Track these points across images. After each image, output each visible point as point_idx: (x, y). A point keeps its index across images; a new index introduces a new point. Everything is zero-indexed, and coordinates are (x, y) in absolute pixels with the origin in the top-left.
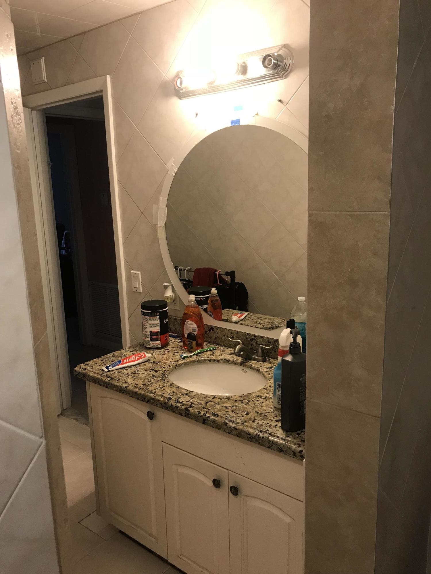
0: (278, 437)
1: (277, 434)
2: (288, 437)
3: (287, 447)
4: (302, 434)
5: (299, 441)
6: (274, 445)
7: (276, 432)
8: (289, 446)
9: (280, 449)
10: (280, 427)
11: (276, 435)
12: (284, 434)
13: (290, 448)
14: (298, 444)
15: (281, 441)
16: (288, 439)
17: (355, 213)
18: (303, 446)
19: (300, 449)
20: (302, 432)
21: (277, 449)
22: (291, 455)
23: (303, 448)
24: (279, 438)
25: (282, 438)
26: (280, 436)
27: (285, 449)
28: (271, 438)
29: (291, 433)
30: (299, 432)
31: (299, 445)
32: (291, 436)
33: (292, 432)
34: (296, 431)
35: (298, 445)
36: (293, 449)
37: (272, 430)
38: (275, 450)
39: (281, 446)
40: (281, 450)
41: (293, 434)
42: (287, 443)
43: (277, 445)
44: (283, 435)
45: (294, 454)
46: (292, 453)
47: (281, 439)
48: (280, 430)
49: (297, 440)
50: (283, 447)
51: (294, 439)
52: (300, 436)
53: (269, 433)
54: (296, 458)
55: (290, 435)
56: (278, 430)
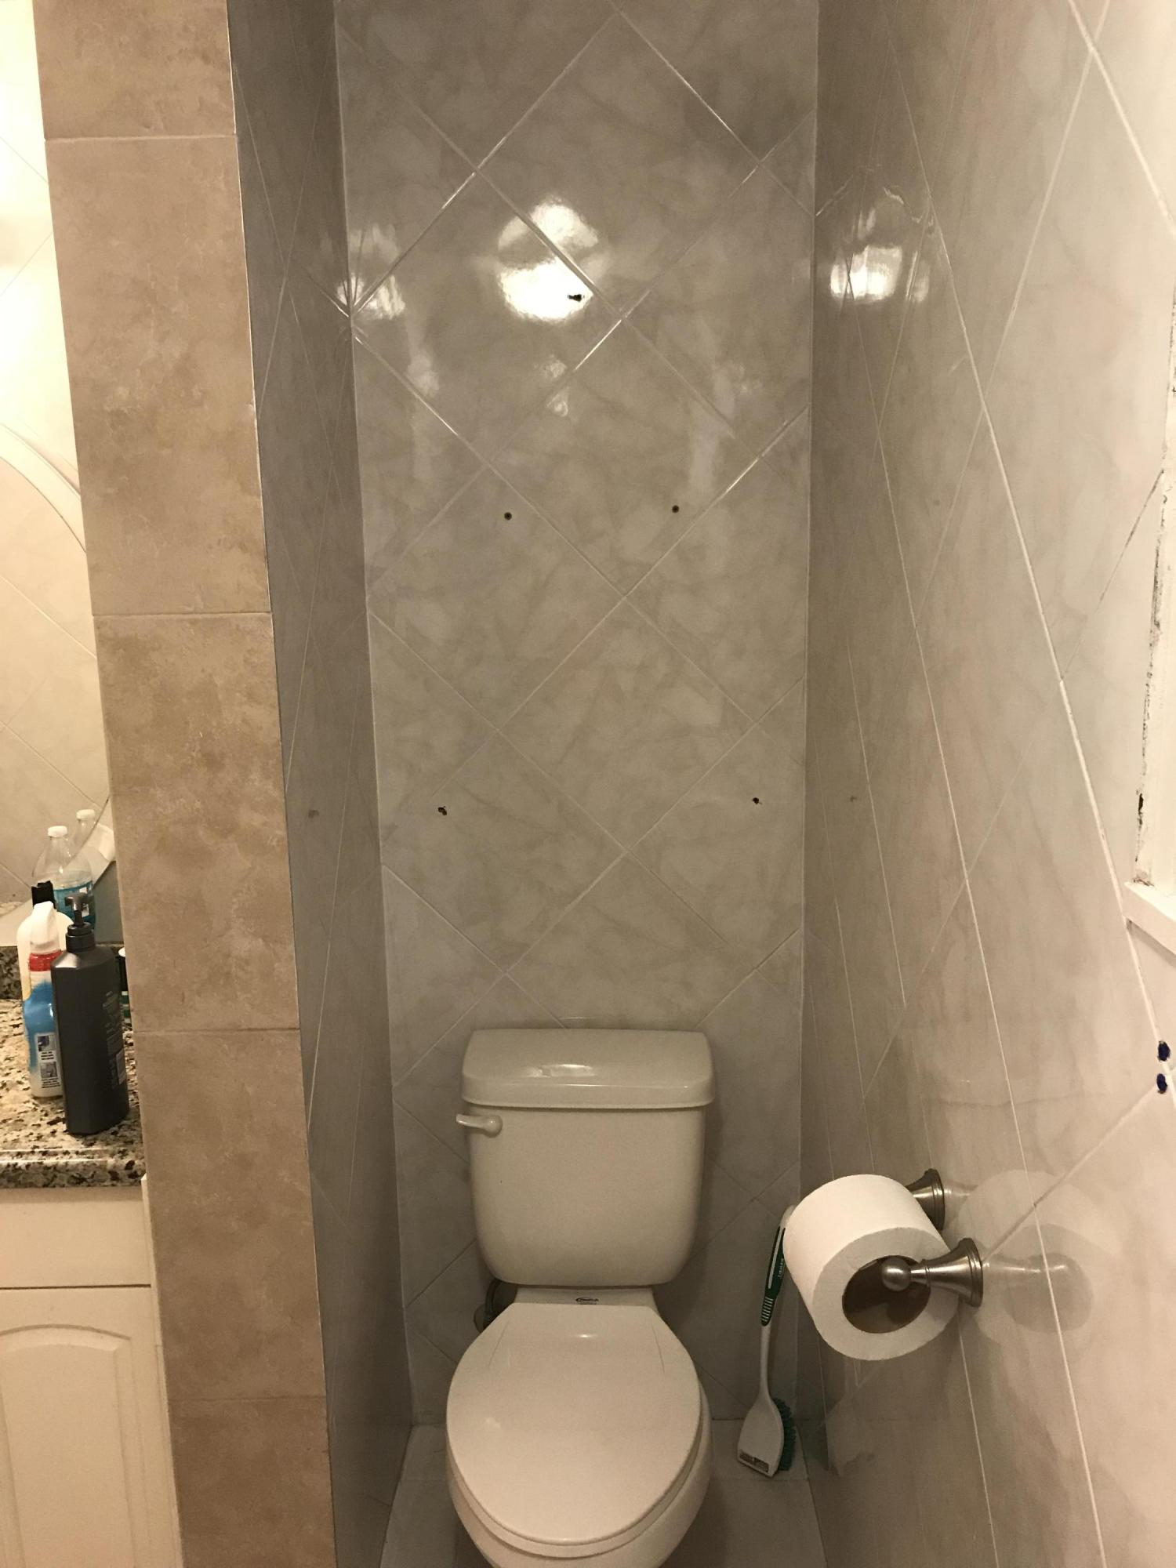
0: (66, 1153)
1: (61, 1147)
2: (91, 1145)
3: (93, 1166)
4: (121, 1130)
5: (120, 1146)
6: (58, 1175)
7: (59, 1145)
8: (98, 1164)
9: (78, 1179)
10: (65, 1132)
11: (61, 1150)
12: (80, 1142)
13: (103, 1167)
14: (120, 1152)
15: (75, 1160)
16: (93, 1148)
17: (200, 617)
18: (133, 1151)
19: (126, 1161)
20: (120, 1127)
21: (68, 1182)
22: (106, 1184)
23: (134, 1157)
24: (71, 1155)
25: (77, 1153)
26: (69, 1150)
27: (89, 1172)
28: (49, 1161)
29: (95, 1136)
30: (115, 1128)
31: (123, 1154)
32: (98, 1142)
33: (96, 1133)
34: (107, 1129)
35: (120, 1155)
36: (109, 1167)
37: (46, 1144)
38: (63, 1186)
39: (78, 1170)
40: (80, 1180)
41: (102, 1136)
42: (93, 1158)
43: (68, 1171)
44: (78, 1144)
45: (114, 1175)
46: (109, 1176)
47: (75, 1156)
48: (68, 1137)
49: (115, 1145)
50: (84, 1170)
51: (108, 1144)
52: (119, 1135)
53: (40, 1152)
54: (119, 1184)
55: (95, 1140)
56: (63, 1140)
